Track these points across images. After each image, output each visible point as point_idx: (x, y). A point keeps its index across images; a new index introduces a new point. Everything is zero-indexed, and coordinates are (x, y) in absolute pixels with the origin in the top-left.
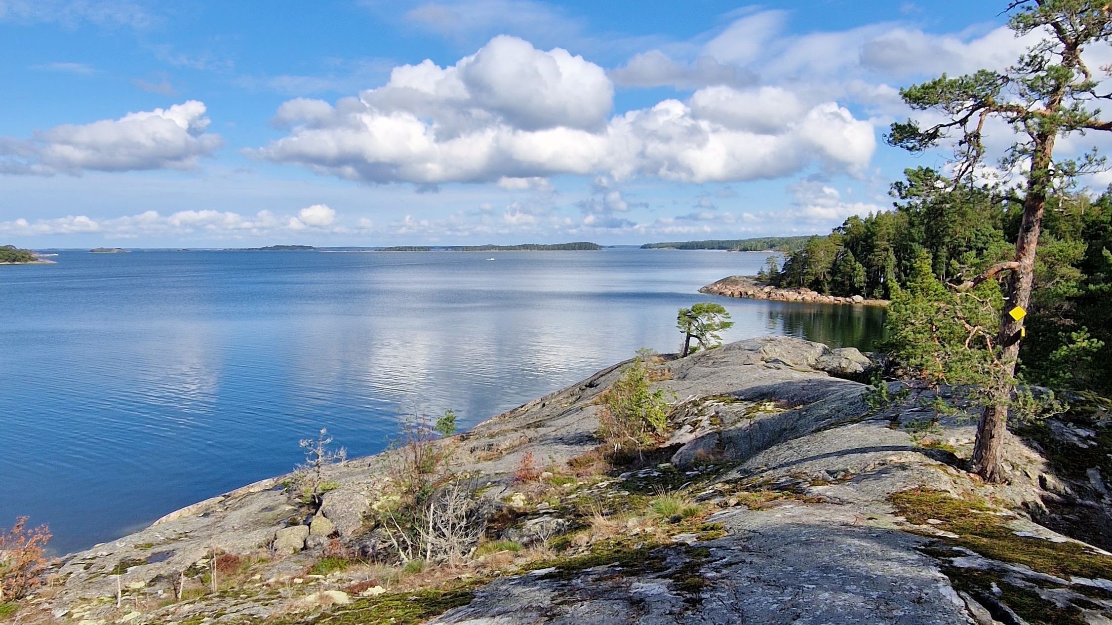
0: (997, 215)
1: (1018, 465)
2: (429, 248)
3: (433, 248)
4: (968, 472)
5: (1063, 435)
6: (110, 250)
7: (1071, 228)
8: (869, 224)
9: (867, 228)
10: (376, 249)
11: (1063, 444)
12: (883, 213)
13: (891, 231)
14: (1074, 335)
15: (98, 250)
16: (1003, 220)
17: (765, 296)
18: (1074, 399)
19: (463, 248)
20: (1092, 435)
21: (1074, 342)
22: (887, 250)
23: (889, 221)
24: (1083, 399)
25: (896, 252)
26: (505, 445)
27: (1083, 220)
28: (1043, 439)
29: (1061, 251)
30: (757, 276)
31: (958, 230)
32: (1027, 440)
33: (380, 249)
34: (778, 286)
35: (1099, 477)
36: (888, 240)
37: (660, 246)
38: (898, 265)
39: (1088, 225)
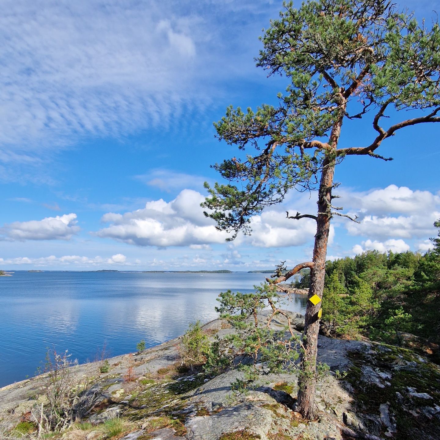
0: (385, 261)
1: (330, 405)
2: (164, 272)
3: (165, 271)
4: (294, 411)
5: (370, 377)
6: (36, 271)
7: (414, 266)
8: (335, 263)
9: (334, 265)
10: (143, 272)
11: (368, 385)
12: (340, 259)
13: (343, 266)
14: (397, 311)
15: (31, 271)
16: (387, 262)
17: (293, 292)
18: (385, 350)
19: (177, 272)
20: (389, 377)
21: (396, 315)
22: (342, 274)
23: (342, 263)
24: (390, 350)
25: (345, 275)
26: (148, 358)
27: (419, 263)
28: (355, 381)
29: (402, 273)
30: (291, 284)
31: (369, 266)
32: (343, 383)
33: (144, 272)
34: (299, 288)
35: (387, 411)
36: (342, 270)
37: (256, 272)
38: (346, 280)
39: (420, 265)
